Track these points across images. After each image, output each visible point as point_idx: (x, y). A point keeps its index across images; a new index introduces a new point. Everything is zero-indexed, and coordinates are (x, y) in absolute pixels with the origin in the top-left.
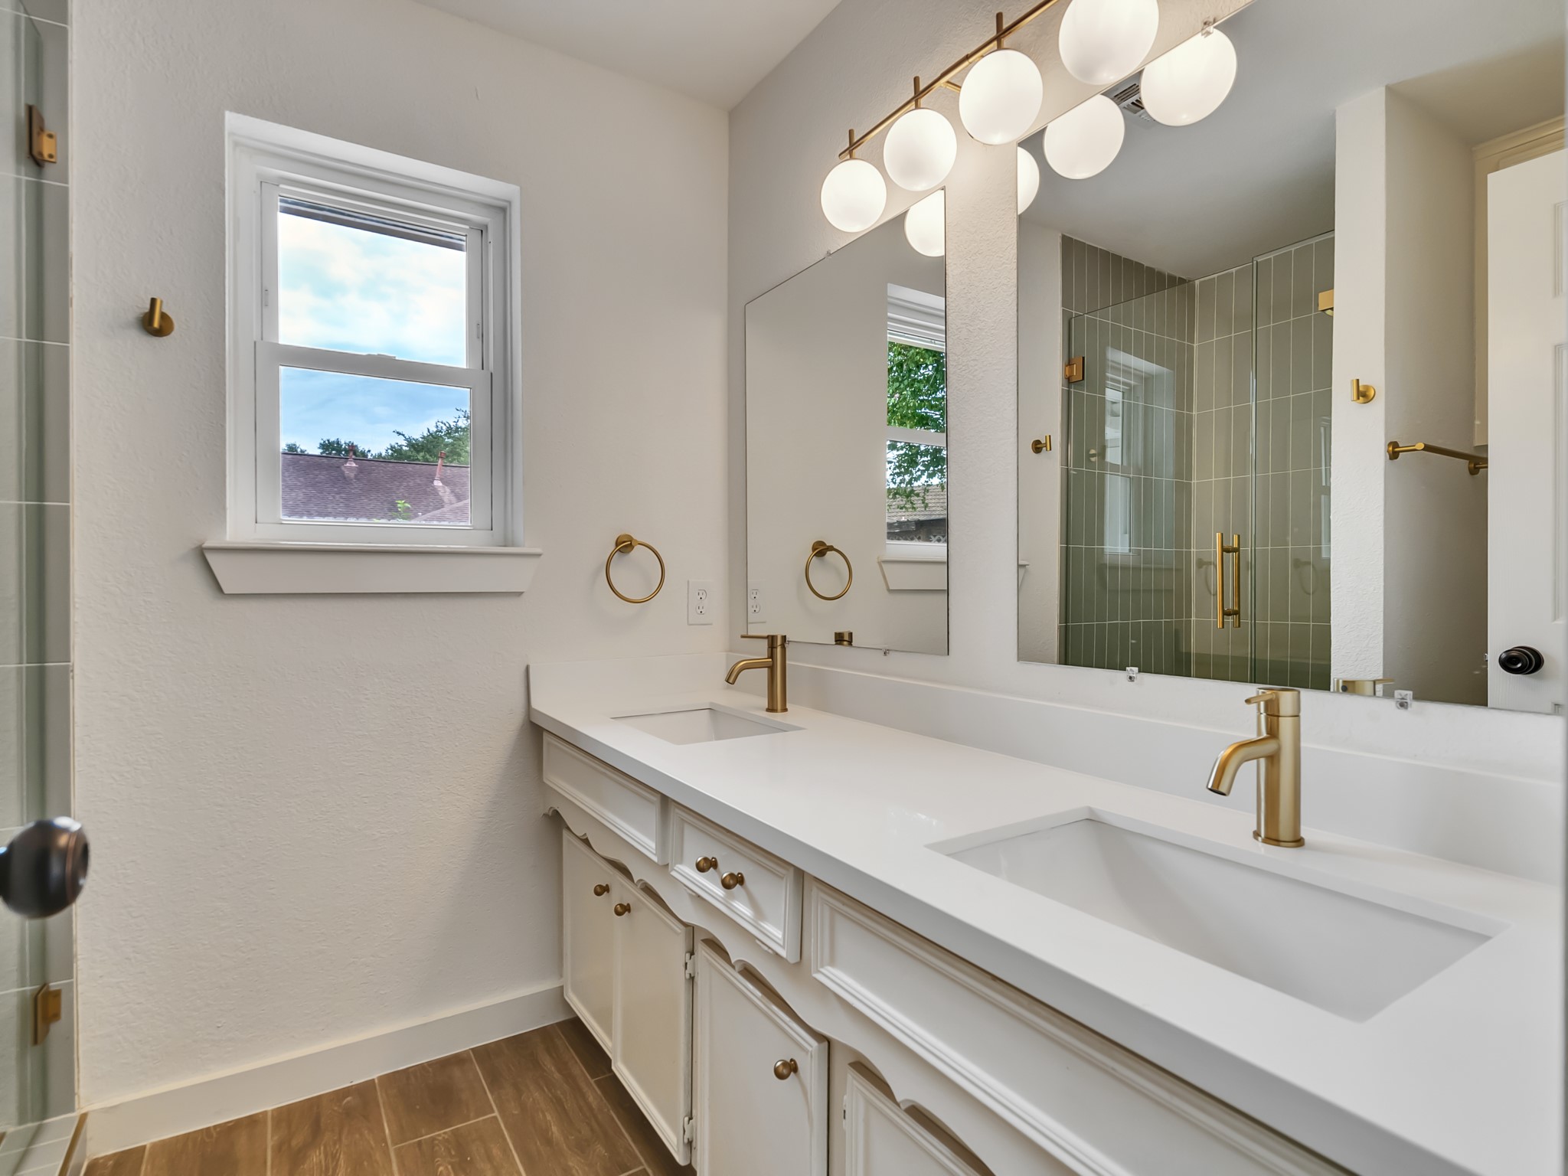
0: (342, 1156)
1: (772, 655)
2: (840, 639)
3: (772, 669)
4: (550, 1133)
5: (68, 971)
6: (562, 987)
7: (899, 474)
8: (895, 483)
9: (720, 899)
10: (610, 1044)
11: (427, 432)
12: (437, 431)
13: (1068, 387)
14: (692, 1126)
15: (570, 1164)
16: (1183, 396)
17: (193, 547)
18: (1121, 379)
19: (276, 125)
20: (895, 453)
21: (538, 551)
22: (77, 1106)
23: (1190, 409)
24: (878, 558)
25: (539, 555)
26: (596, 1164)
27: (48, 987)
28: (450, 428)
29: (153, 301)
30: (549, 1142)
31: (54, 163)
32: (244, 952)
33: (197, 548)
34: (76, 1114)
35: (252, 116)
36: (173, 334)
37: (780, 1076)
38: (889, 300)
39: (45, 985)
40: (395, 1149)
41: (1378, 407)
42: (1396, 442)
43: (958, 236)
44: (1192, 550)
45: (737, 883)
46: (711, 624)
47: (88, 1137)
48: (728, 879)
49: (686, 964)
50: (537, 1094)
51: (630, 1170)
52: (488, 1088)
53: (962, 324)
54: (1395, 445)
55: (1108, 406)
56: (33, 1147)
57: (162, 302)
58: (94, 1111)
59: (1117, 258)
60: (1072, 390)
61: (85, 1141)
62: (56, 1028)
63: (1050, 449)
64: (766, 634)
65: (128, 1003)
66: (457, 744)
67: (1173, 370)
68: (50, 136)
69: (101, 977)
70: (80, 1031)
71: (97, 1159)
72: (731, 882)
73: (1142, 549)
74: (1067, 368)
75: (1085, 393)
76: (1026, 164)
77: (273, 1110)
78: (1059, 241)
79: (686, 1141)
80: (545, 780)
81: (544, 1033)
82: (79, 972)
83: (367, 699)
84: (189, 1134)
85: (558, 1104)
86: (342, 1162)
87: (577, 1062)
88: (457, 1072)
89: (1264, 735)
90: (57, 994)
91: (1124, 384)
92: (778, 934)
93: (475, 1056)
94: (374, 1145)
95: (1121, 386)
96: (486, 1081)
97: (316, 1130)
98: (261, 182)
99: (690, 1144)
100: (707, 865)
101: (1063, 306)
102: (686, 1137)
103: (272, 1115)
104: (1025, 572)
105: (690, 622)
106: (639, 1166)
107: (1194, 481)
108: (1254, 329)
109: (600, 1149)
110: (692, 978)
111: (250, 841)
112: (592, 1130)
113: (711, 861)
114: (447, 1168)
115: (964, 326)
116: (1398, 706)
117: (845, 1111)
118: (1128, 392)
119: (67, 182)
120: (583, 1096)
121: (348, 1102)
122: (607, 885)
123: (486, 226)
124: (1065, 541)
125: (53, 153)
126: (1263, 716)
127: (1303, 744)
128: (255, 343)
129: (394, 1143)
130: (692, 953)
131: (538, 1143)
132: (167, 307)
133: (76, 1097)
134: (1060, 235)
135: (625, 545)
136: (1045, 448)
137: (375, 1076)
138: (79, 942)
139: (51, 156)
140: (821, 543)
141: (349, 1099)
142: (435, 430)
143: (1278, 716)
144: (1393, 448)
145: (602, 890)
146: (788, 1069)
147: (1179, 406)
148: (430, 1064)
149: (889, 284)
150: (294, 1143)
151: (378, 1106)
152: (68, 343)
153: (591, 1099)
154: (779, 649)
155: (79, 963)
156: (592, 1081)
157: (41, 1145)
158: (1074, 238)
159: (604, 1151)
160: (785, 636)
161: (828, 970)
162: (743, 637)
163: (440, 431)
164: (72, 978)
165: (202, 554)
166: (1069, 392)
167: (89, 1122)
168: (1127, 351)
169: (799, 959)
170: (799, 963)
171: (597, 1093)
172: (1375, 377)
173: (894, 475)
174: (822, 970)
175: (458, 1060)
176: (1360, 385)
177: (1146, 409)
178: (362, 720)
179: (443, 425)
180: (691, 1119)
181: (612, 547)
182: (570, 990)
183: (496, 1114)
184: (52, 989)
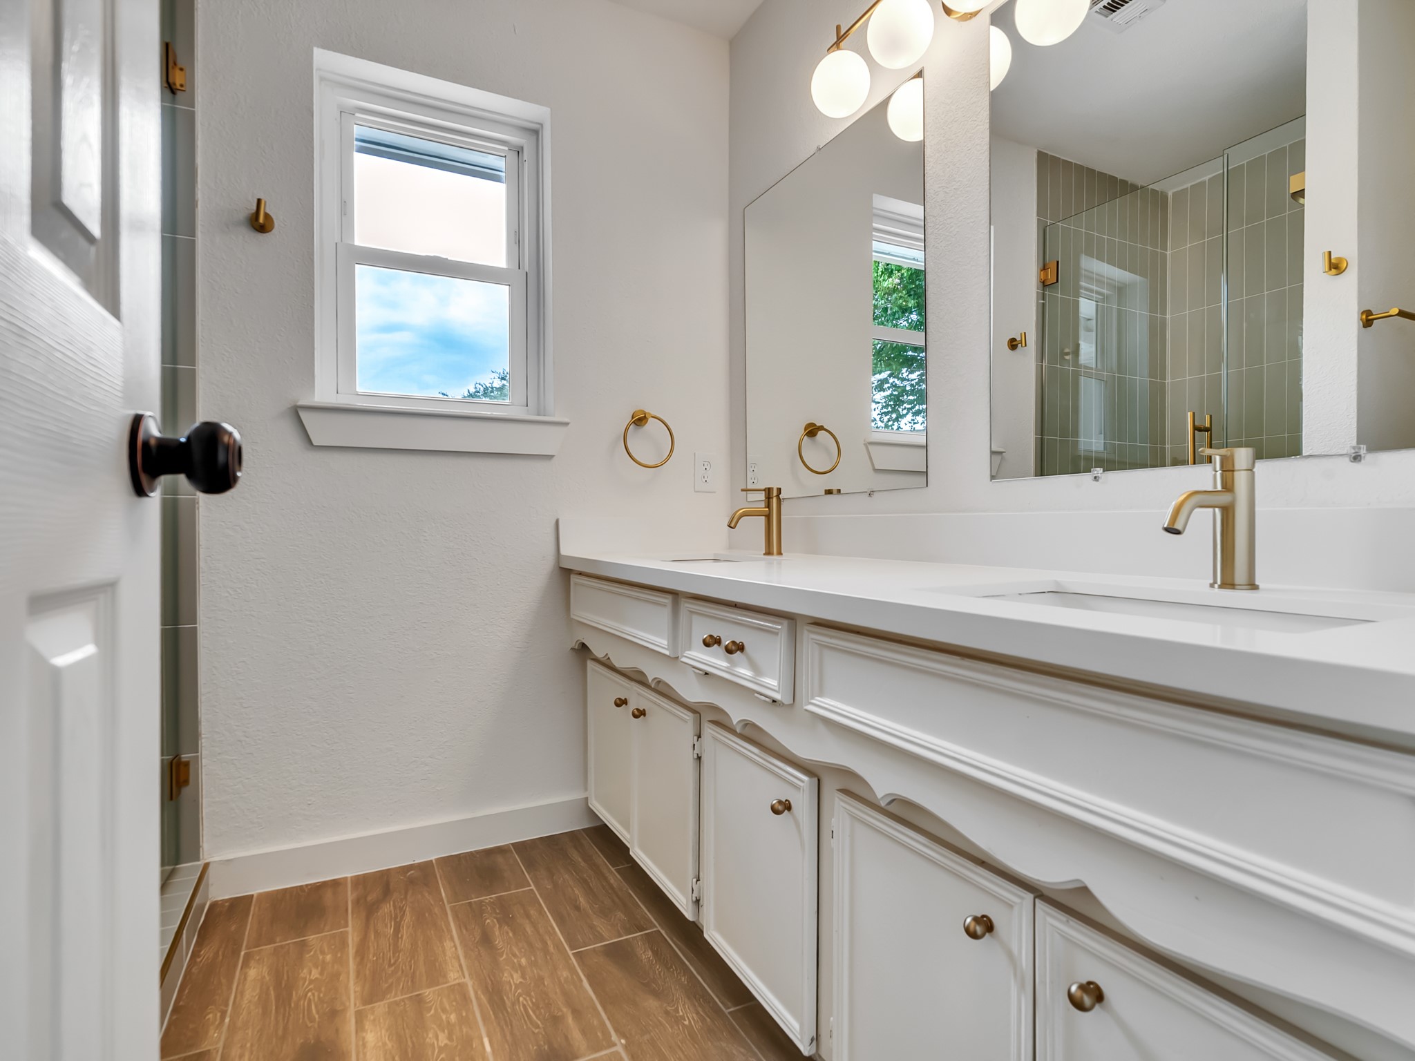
0: (407, 909)
1: (769, 505)
2: (829, 492)
3: (768, 517)
4: (578, 902)
5: (195, 748)
6: (587, 799)
7: (886, 414)
8: (882, 422)
9: (724, 668)
10: (628, 836)
11: (467, 393)
12: (476, 392)
13: (1043, 290)
14: (700, 887)
15: (595, 923)
16: (1157, 300)
17: (290, 406)
18: (1095, 288)
19: (352, 58)
20: (882, 394)
21: (566, 420)
22: (201, 857)
23: (1164, 312)
24: (864, 441)
25: (567, 424)
26: (617, 924)
27: (180, 758)
28: (486, 389)
29: (259, 201)
30: (577, 908)
31: (184, 91)
32: (329, 744)
33: (292, 407)
34: (201, 863)
35: (334, 51)
36: (274, 230)
37: (776, 811)
38: (875, 211)
39: (177, 756)
40: (450, 907)
41: (1351, 278)
42: (1370, 311)
43: (936, 110)
44: (1167, 446)
45: (738, 650)
46: (715, 492)
47: (210, 882)
48: (730, 645)
49: (694, 745)
50: (566, 876)
51: (647, 930)
52: (526, 869)
53: (940, 187)
54: (1369, 313)
55: (1082, 323)
56: (171, 881)
57: (265, 202)
58: (215, 862)
59: (1091, 172)
60: (1047, 293)
61: (207, 886)
62: (186, 791)
63: (1026, 346)
64: (763, 488)
65: (240, 777)
66: (499, 583)
67: (1147, 278)
68: (181, 69)
69: (219, 754)
70: (204, 796)
71: (217, 902)
72: (733, 648)
73: (1117, 442)
74: (1042, 273)
75: (1059, 295)
76: (998, 38)
77: (352, 877)
78: (1035, 156)
79: (694, 899)
80: (572, 616)
81: (572, 835)
82: (203, 748)
83: (426, 540)
84: (287, 889)
85: (584, 883)
86: (407, 913)
87: (599, 856)
88: (500, 859)
89: (1219, 488)
90: (187, 764)
91: (1098, 293)
92: (773, 683)
93: (514, 849)
94: (433, 903)
95: (1094, 295)
96: (524, 866)
97: (387, 892)
98: (341, 112)
99: (697, 902)
100: (711, 642)
101: (1038, 215)
102: (694, 895)
103: (351, 880)
104: (1002, 459)
105: (696, 490)
106: (653, 928)
107: (1168, 381)
108: (1225, 233)
109: (620, 915)
110: (699, 758)
111: (334, 653)
112: (613, 901)
113: (716, 639)
114: (493, 921)
115: (941, 189)
116: (1352, 459)
117: (833, 832)
118: (1102, 300)
119: (194, 108)
120: (606, 879)
121: (411, 874)
122: (626, 699)
123: (522, 148)
124: (1039, 432)
125: (183, 83)
126: (1219, 474)
127: (1257, 509)
128: (336, 244)
129: (449, 902)
130: (699, 737)
131: (568, 908)
132: (269, 208)
133: (201, 849)
134: (1036, 151)
135: (640, 420)
136: (1020, 345)
137: (433, 858)
138: (203, 724)
139: (182, 86)
140: (813, 424)
141: (412, 872)
142: (474, 390)
143: (1233, 471)
144: (1367, 316)
145: (621, 703)
146: (783, 807)
147: (1153, 309)
148: (477, 852)
149: (874, 195)
150: (369, 898)
151: (436, 877)
152: (194, 237)
153: (612, 881)
154: (775, 499)
155: (203, 741)
156: (613, 869)
157: (176, 880)
158: (1050, 153)
159: (623, 917)
160: (780, 489)
161: (818, 700)
162: (743, 490)
163: (478, 392)
164: (198, 752)
165: (296, 413)
166: (1044, 295)
167: (211, 870)
168: (1101, 259)
169: (792, 702)
170: (792, 705)
171: (616, 877)
172: (1348, 249)
173: (882, 414)
174: (813, 701)
175: (500, 850)
176: (1332, 257)
177: (1119, 311)
178: (422, 558)
179: (480, 387)
180: (698, 880)
181: (628, 419)
182: (593, 798)
183: (533, 887)
184: (183, 760)
